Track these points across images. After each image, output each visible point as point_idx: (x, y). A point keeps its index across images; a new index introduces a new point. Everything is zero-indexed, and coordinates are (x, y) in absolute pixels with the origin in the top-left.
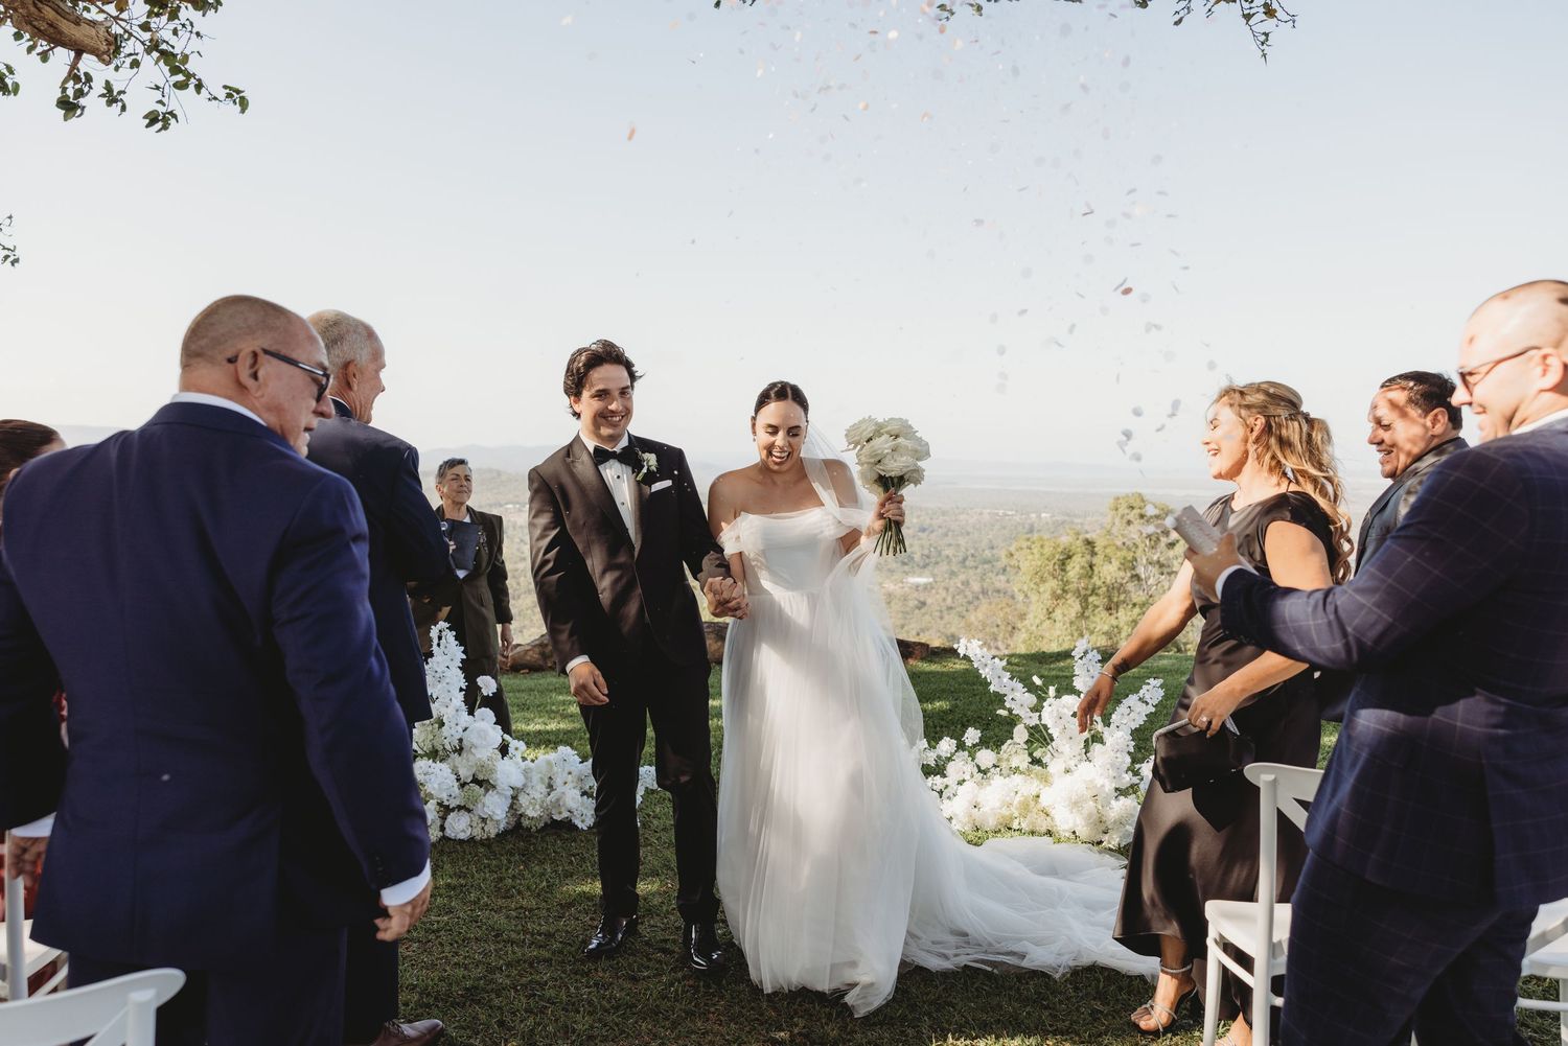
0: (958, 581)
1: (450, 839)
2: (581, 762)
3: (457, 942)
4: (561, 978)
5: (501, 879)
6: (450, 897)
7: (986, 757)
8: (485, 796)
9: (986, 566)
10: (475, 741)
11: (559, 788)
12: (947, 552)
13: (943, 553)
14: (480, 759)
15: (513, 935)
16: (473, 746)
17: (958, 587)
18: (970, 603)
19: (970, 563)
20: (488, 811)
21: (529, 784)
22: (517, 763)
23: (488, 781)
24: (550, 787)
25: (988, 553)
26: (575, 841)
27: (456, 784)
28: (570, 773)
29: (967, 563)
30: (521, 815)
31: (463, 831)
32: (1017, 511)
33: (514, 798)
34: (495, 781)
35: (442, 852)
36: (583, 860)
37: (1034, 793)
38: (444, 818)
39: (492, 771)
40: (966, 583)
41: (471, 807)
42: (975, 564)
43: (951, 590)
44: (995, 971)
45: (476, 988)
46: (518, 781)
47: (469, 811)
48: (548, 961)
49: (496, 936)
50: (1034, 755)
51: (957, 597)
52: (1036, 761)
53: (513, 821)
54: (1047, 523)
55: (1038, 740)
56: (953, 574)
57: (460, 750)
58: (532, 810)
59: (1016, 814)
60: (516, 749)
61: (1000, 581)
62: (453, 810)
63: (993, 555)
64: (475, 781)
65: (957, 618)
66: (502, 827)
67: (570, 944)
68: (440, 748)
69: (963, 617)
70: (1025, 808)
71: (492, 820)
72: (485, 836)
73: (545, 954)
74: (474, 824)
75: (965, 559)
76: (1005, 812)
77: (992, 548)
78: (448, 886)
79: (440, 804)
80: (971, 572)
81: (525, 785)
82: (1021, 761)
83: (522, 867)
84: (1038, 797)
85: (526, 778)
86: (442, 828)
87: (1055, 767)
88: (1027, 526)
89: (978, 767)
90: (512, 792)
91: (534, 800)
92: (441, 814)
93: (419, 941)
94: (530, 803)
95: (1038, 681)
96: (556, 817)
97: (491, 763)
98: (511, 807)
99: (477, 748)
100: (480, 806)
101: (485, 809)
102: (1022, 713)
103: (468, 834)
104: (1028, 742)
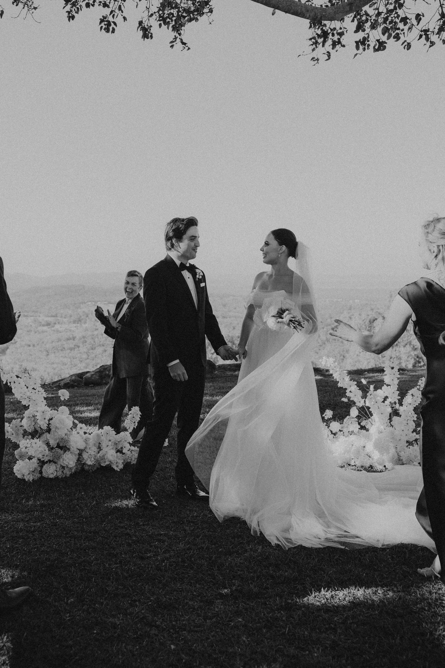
1: (45, 478)
2: (116, 434)
3: (44, 538)
5: (71, 501)
6: (43, 511)
7: (335, 426)
8: (63, 454)
10: (58, 425)
11: (105, 449)
14: (61, 435)
15: (76, 533)
16: (56, 428)
20: (65, 463)
21: (88, 447)
22: (81, 436)
23: (66, 446)
24: (100, 448)
26: (112, 478)
27: (47, 449)
28: (110, 441)
30: (84, 464)
31: (52, 473)
33: (80, 455)
34: (69, 446)
35: (40, 486)
37: (362, 446)
38: (42, 467)
39: (67, 441)
41: (56, 461)
44: (347, 548)
46: (82, 445)
47: (55, 463)
49: (66, 534)
50: (361, 424)
52: (363, 428)
53: (79, 467)
55: (365, 417)
57: (49, 430)
58: (90, 462)
59: (353, 457)
60: (81, 428)
62: (47, 462)
64: (58, 446)
66: (73, 471)
68: (39, 429)
70: (358, 453)
71: (67, 467)
72: (64, 476)
74: (58, 470)
76: (347, 456)
79: (39, 460)
81: (86, 448)
82: (355, 427)
84: (364, 447)
85: (87, 444)
86: (41, 472)
87: (373, 430)
89: (331, 431)
90: (78, 452)
91: (90, 457)
92: (40, 464)
94: (89, 457)
95: (364, 382)
96: (102, 465)
97: (66, 437)
98: (78, 460)
99: (58, 429)
100: (61, 460)
101: (64, 462)
102: (355, 400)
103: (55, 475)
104: (358, 417)
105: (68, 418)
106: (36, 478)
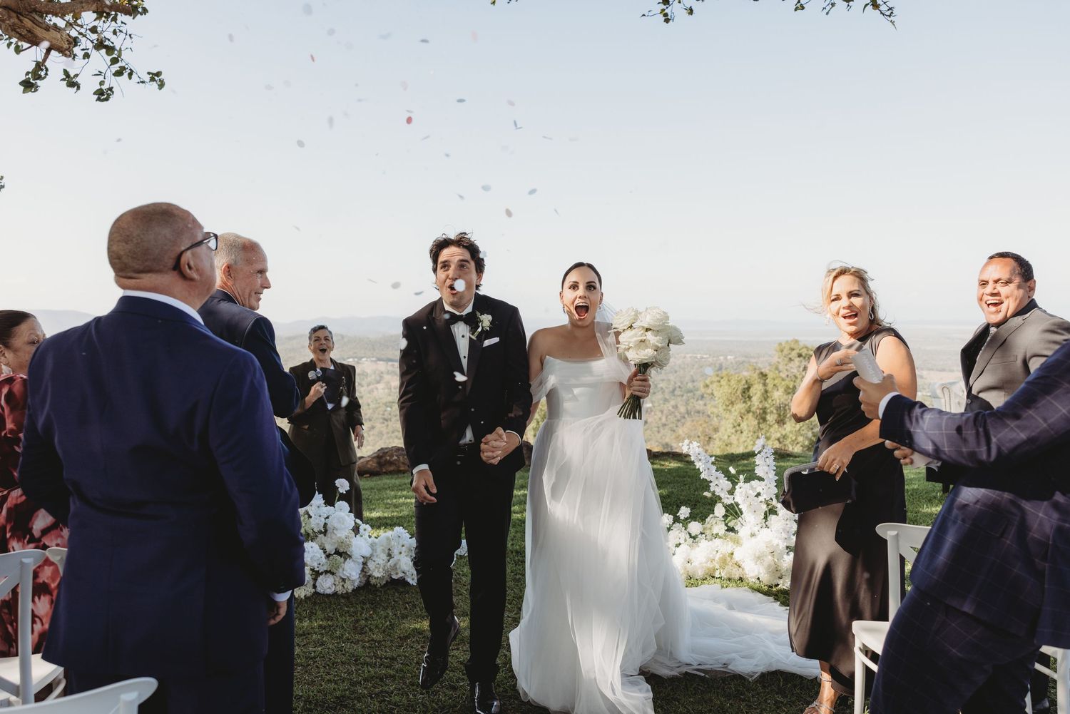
0: (669, 406)
1: (320, 594)
3: (328, 665)
4: (403, 689)
5: (357, 621)
6: (322, 634)
7: (695, 527)
8: (344, 563)
9: (689, 394)
10: (336, 525)
11: (396, 557)
12: (661, 385)
13: (660, 386)
14: (340, 538)
15: (368, 660)
16: (335, 528)
17: (669, 410)
18: (678, 421)
19: (678, 392)
20: (347, 574)
21: (374, 554)
22: (366, 540)
23: (346, 553)
24: (390, 556)
25: (690, 385)
26: (408, 593)
27: (324, 556)
28: (403, 546)
29: (676, 393)
30: (370, 576)
31: (329, 588)
32: (710, 355)
33: (365, 564)
34: (351, 552)
35: (315, 603)
36: (415, 606)
37: (730, 552)
38: (315, 580)
39: (349, 546)
40: (676, 407)
41: (335, 571)
42: (682, 393)
43: (665, 412)
44: (707, 676)
45: (343, 697)
46: (367, 552)
47: (333, 574)
48: (393, 677)
49: (356, 660)
50: (729, 525)
51: (669, 417)
52: (731, 529)
53: (364, 580)
54: (732, 363)
55: (731, 514)
56: (666, 400)
57: (325, 533)
58: (377, 573)
59: (717, 567)
60: (365, 530)
61: (700, 405)
62: (322, 573)
63: (694, 387)
64: (337, 552)
65: (670, 432)
66: (356, 584)
67: (407, 665)
68: (310, 532)
69: (674, 431)
70: (724, 562)
71: (349, 580)
72: (345, 592)
73: (392, 672)
74: (337, 583)
75: (674, 390)
76: (710, 565)
77: (693, 381)
78: (320, 626)
79: (312, 570)
80: (679, 399)
81: (372, 555)
82: (720, 528)
83: (371, 612)
84: (732, 554)
85: (373, 550)
86: (315, 587)
87: (743, 532)
88: (717, 365)
89: (690, 534)
90: (363, 560)
91: (379, 565)
92: (314, 576)
93: (302, 665)
94: (376, 567)
95: (732, 470)
96: (394, 577)
97: (347, 540)
98: (363, 570)
99: (337, 529)
100: (341, 570)
101: (345, 573)
102: (722, 495)
103: (333, 590)
104: (725, 516)
105: (349, 516)
106: (309, 594)
